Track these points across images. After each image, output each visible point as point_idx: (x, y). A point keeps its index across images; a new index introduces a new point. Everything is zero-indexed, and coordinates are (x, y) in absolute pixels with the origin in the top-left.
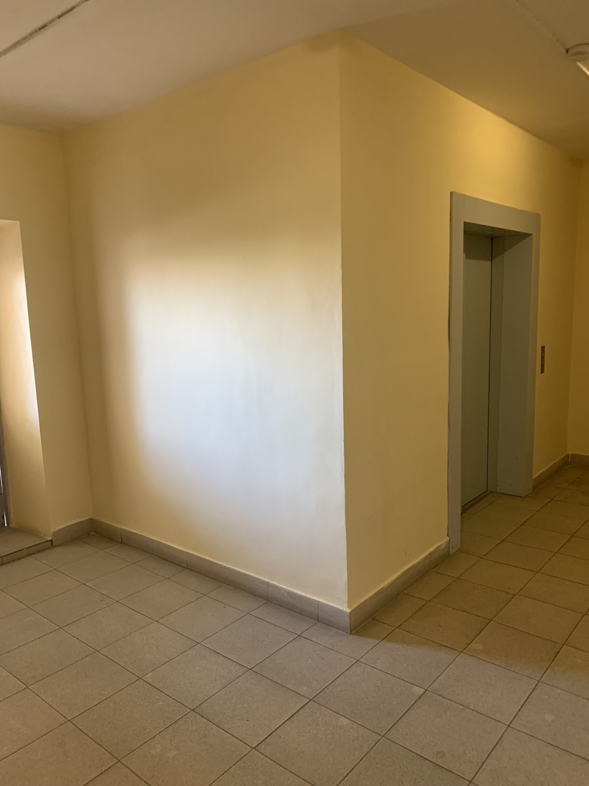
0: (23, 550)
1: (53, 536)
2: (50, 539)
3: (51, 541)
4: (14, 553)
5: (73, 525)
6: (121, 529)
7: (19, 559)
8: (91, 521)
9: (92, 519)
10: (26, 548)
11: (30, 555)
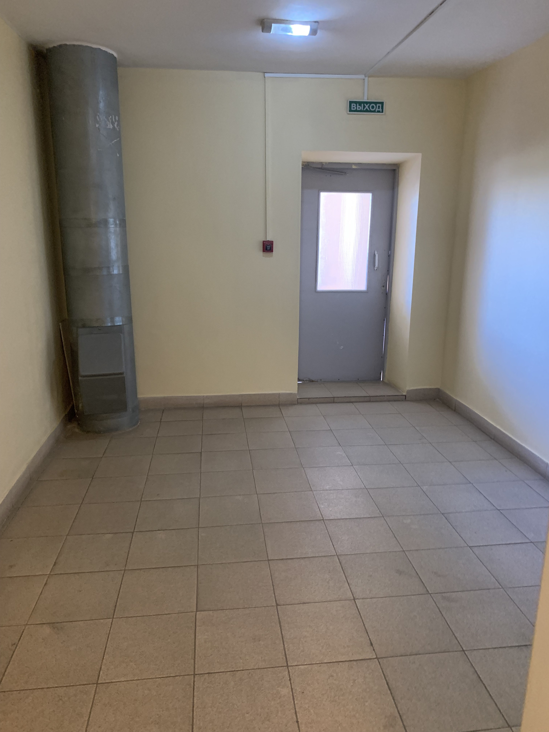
0: (385, 396)
1: (407, 392)
2: (404, 394)
3: (405, 396)
4: (378, 396)
5: (424, 389)
6: (456, 400)
7: (381, 401)
8: (438, 390)
9: (439, 389)
10: (387, 396)
11: (389, 401)
